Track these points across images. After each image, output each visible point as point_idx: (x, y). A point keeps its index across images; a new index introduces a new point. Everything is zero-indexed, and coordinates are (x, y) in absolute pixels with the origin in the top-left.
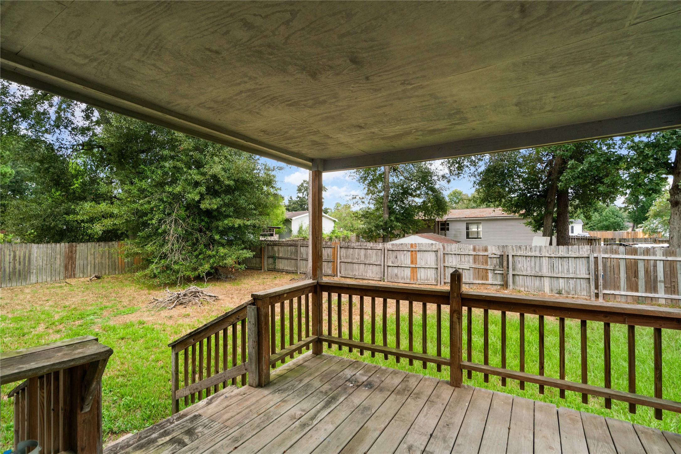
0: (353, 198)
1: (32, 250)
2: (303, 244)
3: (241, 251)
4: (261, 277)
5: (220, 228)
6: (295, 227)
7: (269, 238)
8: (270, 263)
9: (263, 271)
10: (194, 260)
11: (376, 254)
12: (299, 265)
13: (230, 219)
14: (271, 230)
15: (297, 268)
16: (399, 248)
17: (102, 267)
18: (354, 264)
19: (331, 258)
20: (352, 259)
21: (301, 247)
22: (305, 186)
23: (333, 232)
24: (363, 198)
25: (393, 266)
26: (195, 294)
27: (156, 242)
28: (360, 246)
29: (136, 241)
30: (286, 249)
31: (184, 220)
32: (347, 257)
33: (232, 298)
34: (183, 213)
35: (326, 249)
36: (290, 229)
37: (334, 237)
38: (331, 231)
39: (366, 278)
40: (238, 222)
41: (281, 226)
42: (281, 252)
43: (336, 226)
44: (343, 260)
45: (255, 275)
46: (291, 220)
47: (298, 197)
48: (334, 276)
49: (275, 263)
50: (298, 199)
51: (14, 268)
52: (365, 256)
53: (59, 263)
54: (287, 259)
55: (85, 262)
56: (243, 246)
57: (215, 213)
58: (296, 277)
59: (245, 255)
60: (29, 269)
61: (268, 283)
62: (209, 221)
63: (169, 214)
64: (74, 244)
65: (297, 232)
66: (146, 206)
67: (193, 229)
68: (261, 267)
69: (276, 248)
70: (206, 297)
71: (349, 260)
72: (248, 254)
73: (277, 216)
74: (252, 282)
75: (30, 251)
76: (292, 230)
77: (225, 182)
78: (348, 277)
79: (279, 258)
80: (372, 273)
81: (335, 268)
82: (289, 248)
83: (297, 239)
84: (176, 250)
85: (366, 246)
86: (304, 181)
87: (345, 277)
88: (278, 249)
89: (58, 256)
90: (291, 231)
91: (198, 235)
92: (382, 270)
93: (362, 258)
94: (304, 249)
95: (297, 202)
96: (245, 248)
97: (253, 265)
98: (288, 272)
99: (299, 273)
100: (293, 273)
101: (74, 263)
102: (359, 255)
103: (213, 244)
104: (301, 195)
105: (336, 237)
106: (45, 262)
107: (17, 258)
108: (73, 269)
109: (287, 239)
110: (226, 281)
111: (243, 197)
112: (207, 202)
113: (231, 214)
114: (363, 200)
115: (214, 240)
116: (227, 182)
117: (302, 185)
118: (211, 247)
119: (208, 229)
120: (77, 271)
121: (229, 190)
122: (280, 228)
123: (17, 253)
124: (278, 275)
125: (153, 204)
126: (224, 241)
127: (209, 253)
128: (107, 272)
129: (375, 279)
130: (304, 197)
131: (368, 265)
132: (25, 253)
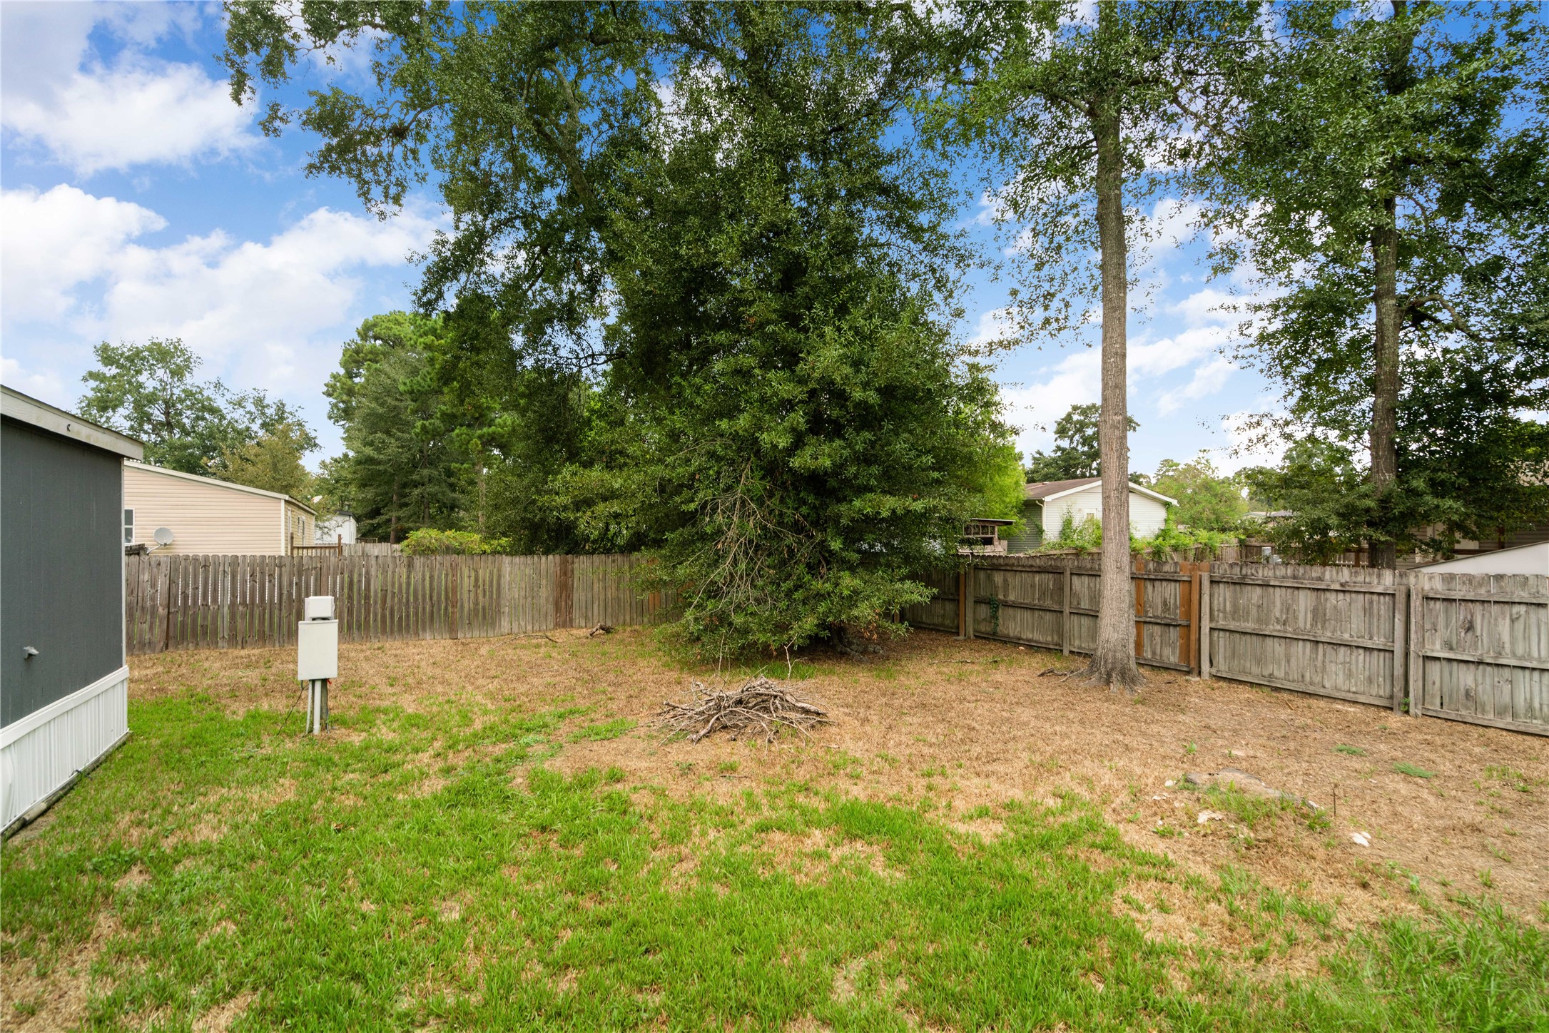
0: (1250, 425)
1: (503, 569)
2: (1079, 568)
3: (898, 585)
4: (958, 657)
5: (844, 521)
6: (1051, 522)
7: (979, 550)
8: (983, 616)
9: (961, 637)
10: (783, 605)
11: (1368, 611)
12: (1067, 627)
13: (869, 496)
14: (985, 530)
15: (1061, 636)
16: (1483, 591)
17: (619, 606)
18: (1269, 641)
19: (1177, 615)
20: (1259, 620)
21: (1075, 578)
22: (1078, 422)
23: (1164, 534)
24: (1287, 423)
25: (1449, 660)
26: (764, 703)
27: (699, 557)
28: (1294, 577)
29: (663, 551)
30: (1029, 581)
31: (760, 502)
32: (1235, 613)
33: (866, 720)
34: (758, 485)
35: (1157, 584)
36: (1037, 526)
37: (1168, 549)
38: (1157, 532)
39: (1322, 692)
40: (889, 504)
41: (1014, 519)
42: (1014, 588)
43: (1172, 517)
44: (1221, 623)
45: (941, 649)
46: (1042, 502)
47: (1059, 448)
48: (1188, 673)
49: (995, 617)
50: (1059, 454)
51: (476, 604)
52: (1318, 615)
53: (545, 593)
54: (1032, 609)
55: (589, 595)
56: (904, 571)
57: (833, 483)
58: (1058, 665)
59: (906, 597)
60: (498, 604)
61: (973, 679)
62: (817, 503)
63: (728, 489)
64: (570, 556)
65: (1056, 533)
66: (679, 470)
67: (780, 524)
68: (958, 628)
69: (998, 578)
70: (792, 715)
71: (1249, 626)
72: (916, 593)
73: (1002, 492)
74: (931, 670)
75: (499, 570)
76: (1045, 528)
77: (854, 394)
78: (1241, 682)
79: (1007, 605)
80: (1349, 675)
81: (1194, 646)
82: (1037, 578)
83: (1058, 552)
84: (741, 578)
85: (1320, 579)
86: (1075, 408)
87: (1230, 680)
88: (1006, 581)
89: (544, 582)
90: (1040, 531)
91: (790, 539)
92: (1399, 671)
93: (1304, 619)
94: (1082, 583)
95: (1055, 460)
96: (913, 577)
97: (935, 621)
98: (1033, 647)
99: (1066, 652)
100: (1049, 650)
101: (569, 597)
102: (1287, 608)
103: (828, 563)
104: (1065, 444)
105: (1175, 549)
106: (523, 593)
107: (481, 583)
108: (569, 609)
109: (1031, 552)
110: (860, 661)
111: (906, 435)
112: (808, 451)
113: (873, 482)
114: (1288, 430)
115: (832, 553)
116: (858, 394)
117: (1068, 418)
118: (824, 570)
119: (815, 524)
120: (576, 614)
121: (866, 418)
122: (1010, 523)
123: (481, 572)
124: (1005, 653)
125: (695, 464)
126: (854, 557)
127: (818, 585)
128: (628, 618)
129: (1362, 699)
130: (1075, 449)
131: (1329, 648)
132: (491, 574)
